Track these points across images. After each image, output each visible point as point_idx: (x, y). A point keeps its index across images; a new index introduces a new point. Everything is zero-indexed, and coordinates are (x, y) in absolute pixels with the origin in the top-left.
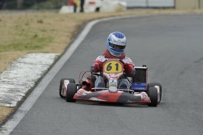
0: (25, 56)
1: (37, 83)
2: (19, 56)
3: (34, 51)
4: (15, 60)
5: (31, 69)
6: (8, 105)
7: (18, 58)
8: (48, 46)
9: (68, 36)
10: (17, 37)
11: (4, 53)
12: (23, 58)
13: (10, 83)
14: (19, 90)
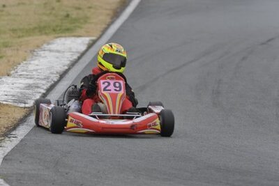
0: (51, 42)
1: (62, 76)
2: (44, 42)
3: (64, 35)
4: (38, 47)
5: (57, 58)
6: (23, 105)
7: (42, 45)
8: (81, 28)
9: (108, 15)
10: (45, 18)
11: (26, 39)
12: (48, 44)
13: (29, 77)
14: (39, 85)
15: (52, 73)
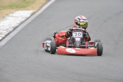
0: (14, 12)
2: (11, 12)
3: (21, 9)
4: (7, 15)
14: (2, 33)
15: (10, 27)
